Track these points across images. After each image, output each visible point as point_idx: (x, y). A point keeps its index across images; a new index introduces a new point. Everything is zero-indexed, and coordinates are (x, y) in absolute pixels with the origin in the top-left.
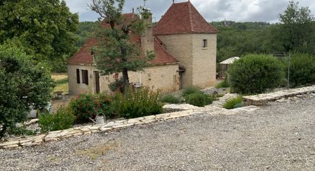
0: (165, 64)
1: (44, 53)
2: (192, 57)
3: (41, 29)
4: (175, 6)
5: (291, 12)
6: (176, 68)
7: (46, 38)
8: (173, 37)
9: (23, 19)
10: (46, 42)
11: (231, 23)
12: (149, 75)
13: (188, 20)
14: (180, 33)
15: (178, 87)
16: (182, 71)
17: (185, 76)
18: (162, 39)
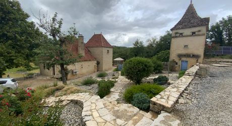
0: (90, 60)
1: (23, 53)
2: (102, 57)
3: (20, 41)
4: (95, 35)
5: (137, 43)
6: (96, 62)
7: (24, 45)
8: (94, 48)
9: (9, 34)
10: (24, 48)
11: (115, 46)
12: (82, 65)
13: (101, 42)
14: (97, 47)
15: (96, 70)
16: (98, 63)
17: (99, 66)
18: (89, 49)
